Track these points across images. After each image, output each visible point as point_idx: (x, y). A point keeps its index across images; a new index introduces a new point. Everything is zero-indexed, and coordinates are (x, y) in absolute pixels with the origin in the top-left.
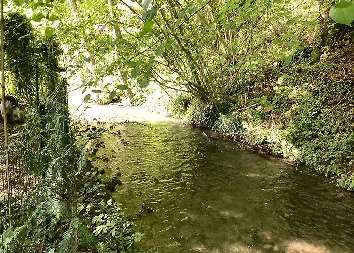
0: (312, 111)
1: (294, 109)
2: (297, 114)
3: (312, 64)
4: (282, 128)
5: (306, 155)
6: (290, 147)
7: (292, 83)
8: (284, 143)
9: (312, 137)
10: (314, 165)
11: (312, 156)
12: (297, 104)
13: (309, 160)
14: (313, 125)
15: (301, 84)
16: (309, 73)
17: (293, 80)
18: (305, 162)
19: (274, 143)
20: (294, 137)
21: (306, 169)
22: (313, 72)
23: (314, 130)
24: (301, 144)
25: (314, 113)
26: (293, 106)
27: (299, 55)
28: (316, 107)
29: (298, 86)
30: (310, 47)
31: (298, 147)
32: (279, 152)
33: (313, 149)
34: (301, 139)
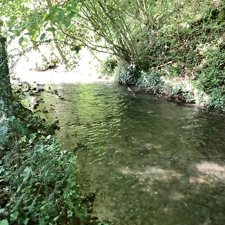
0: (219, 63)
1: (204, 62)
2: (207, 66)
3: (219, 24)
4: (195, 79)
5: (215, 100)
6: (201, 94)
7: (202, 41)
8: (196, 91)
9: (220, 84)
10: (222, 107)
11: (220, 100)
12: (207, 58)
13: (217, 103)
14: (220, 74)
15: (209, 42)
16: (217, 31)
17: (203, 39)
18: (214, 106)
19: (188, 92)
20: (205, 86)
21: (215, 111)
22: (220, 30)
23: (221, 78)
24: (211, 90)
25: (221, 64)
26: (203, 60)
27: (208, 17)
28: (223, 59)
29: (207, 43)
30: (217, 10)
31: (208, 94)
32: (192, 100)
33: (220, 94)
34: (210, 87)
